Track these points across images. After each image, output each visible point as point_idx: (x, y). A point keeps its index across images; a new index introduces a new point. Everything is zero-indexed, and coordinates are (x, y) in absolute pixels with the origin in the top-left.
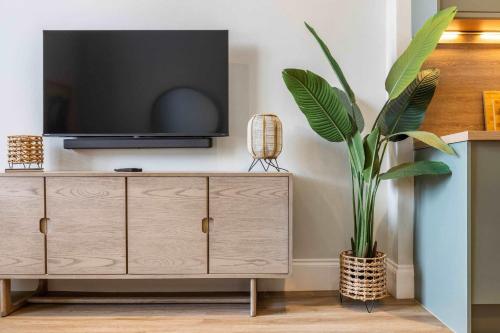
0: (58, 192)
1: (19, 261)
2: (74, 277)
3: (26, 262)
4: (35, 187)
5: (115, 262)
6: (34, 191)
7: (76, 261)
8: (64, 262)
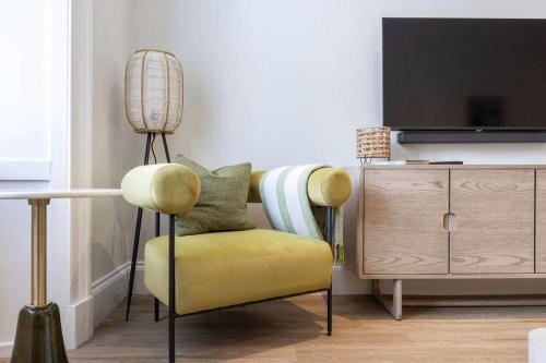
0: (463, 186)
1: (420, 260)
2: (479, 277)
3: (428, 261)
4: (440, 179)
5: (522, 260)
6: (438, 184)
7: (482, 259)
8: (469, 261)
